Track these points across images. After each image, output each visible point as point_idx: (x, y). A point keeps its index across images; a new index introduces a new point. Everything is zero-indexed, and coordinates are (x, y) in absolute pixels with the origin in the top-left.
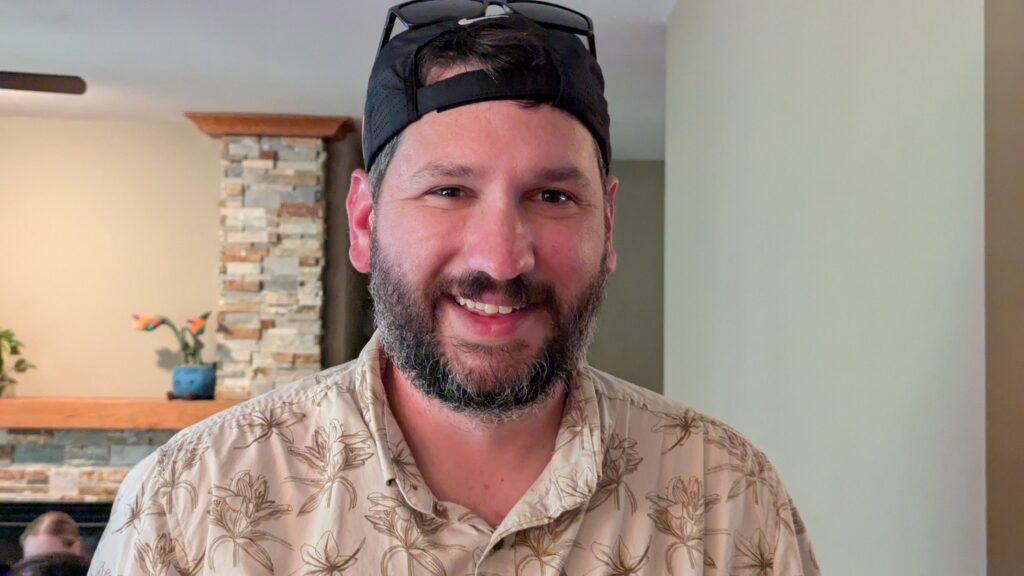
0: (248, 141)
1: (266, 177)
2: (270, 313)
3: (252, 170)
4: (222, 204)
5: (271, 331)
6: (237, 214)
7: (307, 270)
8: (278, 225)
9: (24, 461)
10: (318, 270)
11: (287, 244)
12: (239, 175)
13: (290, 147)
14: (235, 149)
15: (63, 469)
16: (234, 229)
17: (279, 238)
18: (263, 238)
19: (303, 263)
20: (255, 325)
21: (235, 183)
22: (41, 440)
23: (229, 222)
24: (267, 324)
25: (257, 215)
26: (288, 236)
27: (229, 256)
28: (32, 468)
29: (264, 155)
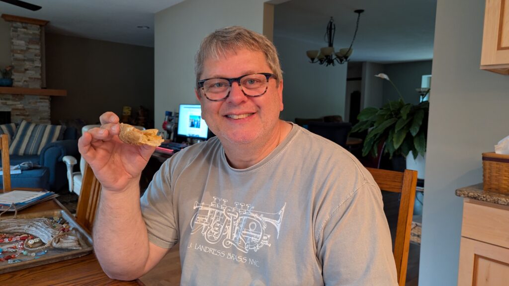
0: (19, 23)
1: (25, 33)
2: (27, 67)
3: (20, 31)
4: (12, 39)
5: (28, 72)
6: (17, 42)
7: (37, 57)
8: (28, 45)
10: (39, 58)
12: (16, 31)
13: (31, 26)
14: (14, 25)
16: (16, 46)
17: (29, 49)
18: (25, 49)
19: (36, 55)
20: (23, 70)
21: (16, 34)
23: (14, 44)
24: (26, 70)
25: (22, 43)
26: (31, 49)
27: (15, 52)
29: (24, 28)
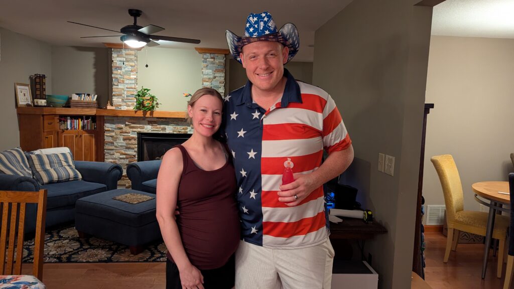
0: (208, 54)
1: (213, 63)
3: (209, 61)
4: (202, 69)
6: (206, 71)
8: (215, 74)
9: (160, 125)
10: (223, 84)
11: (217, 78)
12: (206, 62)
13: (217, 56)
14: (205, 56)
15: (169, 126)
16: (205, 75)
17: (215, 77)
18: (212, 77)
19: (220, 83)
21: (205, 64)
22: (164, 120)
23: (204, 73)
25: (210, 71)
26: (217, 77)
27: (204, 81)
28: (162, 126)
29: (212, 58)
